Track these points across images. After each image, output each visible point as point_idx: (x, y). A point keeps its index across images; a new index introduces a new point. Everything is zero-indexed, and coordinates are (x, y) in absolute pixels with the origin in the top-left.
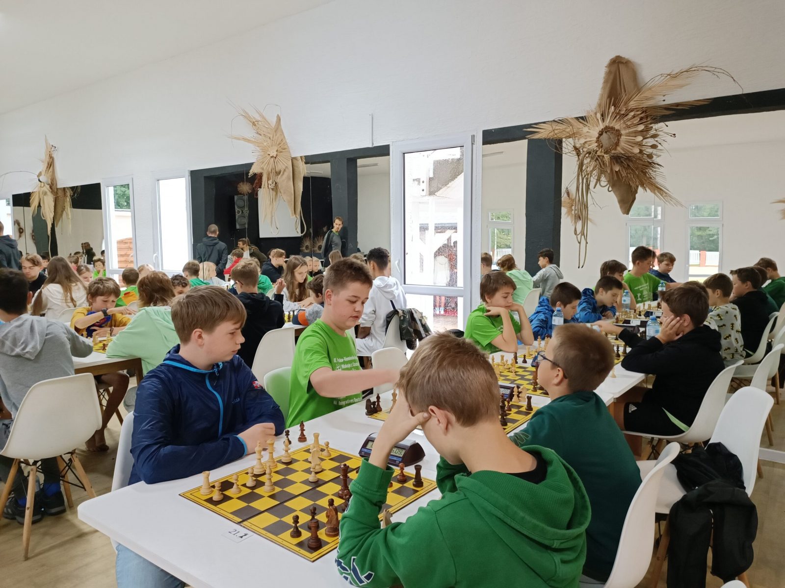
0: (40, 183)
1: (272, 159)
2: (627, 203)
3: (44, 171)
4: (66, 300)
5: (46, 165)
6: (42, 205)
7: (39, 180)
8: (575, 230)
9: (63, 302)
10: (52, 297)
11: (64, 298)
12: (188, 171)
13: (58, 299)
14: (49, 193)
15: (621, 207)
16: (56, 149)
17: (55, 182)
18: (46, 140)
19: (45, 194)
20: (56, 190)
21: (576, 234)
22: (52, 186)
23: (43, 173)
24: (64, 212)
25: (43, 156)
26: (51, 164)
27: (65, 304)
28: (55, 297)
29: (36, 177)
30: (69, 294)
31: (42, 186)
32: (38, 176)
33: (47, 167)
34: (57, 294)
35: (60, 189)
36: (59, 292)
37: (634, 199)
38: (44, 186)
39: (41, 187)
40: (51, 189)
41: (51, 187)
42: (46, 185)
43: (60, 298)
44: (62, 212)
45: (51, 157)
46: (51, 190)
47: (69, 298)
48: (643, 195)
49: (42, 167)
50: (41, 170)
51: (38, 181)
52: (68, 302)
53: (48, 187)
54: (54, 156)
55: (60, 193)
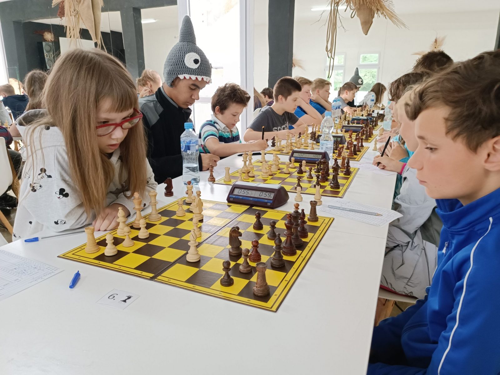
2: (367, 25)
8: (327, 47)
15: (363, 28)
21: (327, 51)
37: (372, 22)
48: (378, 19)
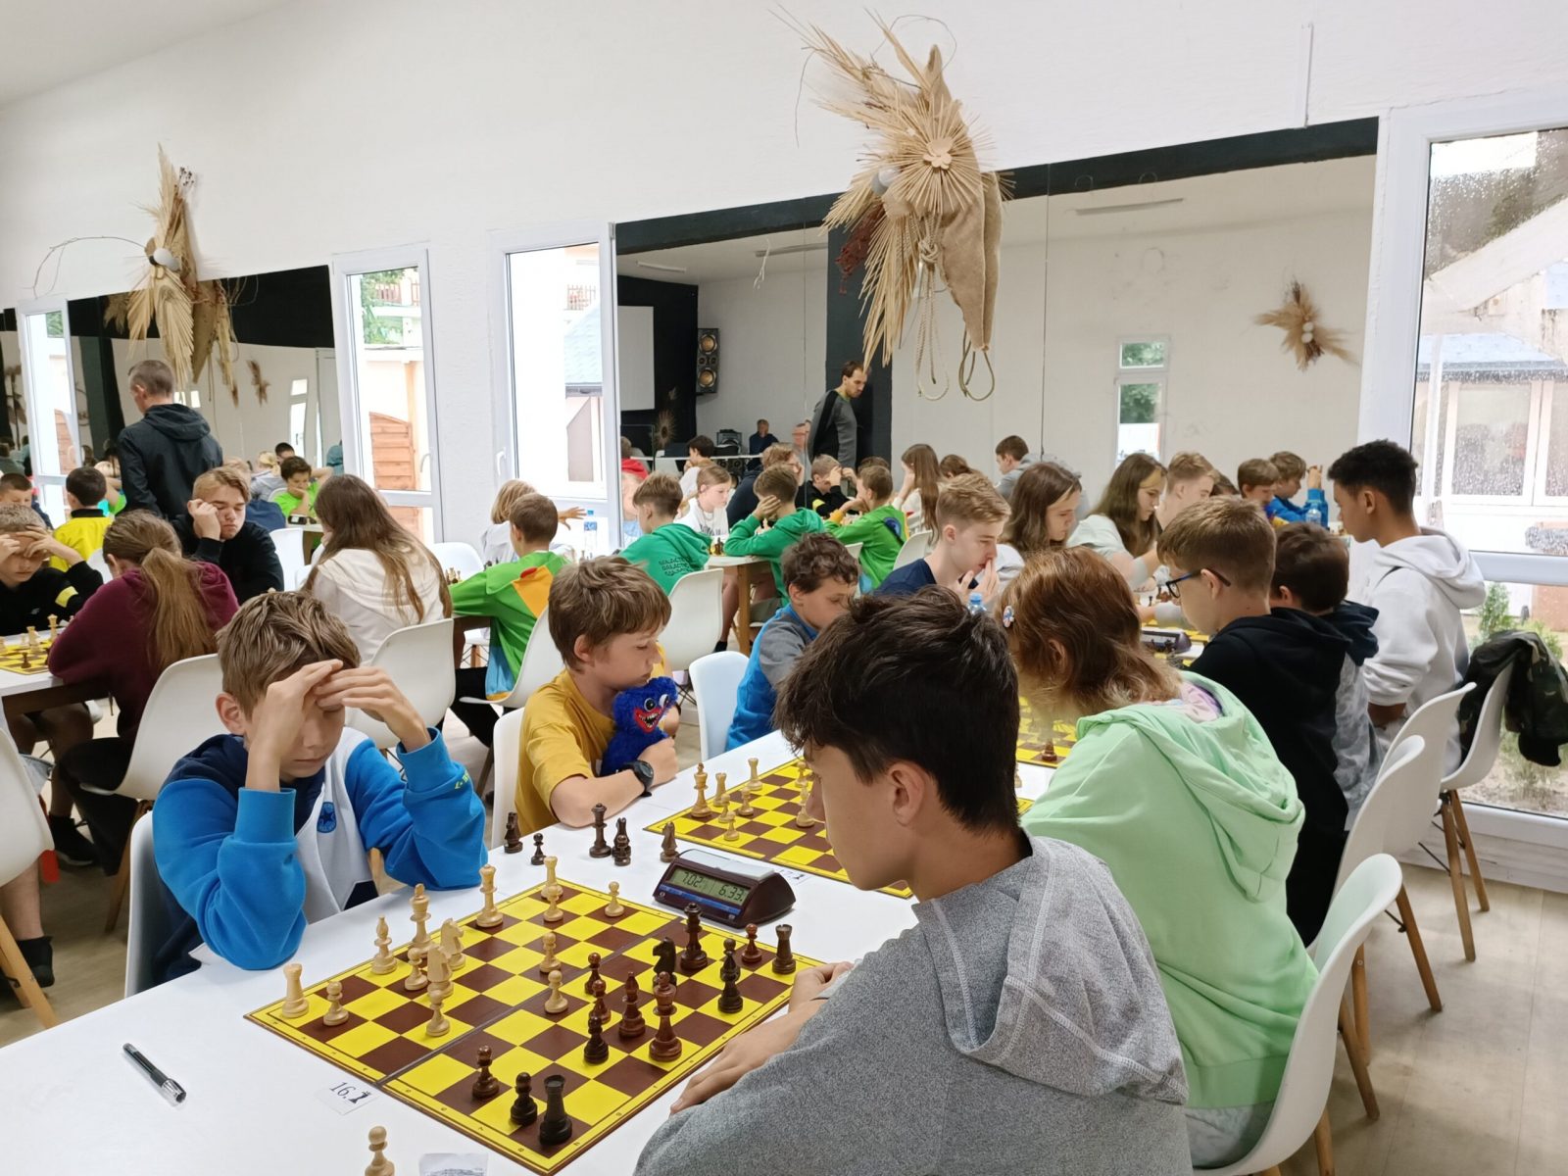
0: (153, 267)
1: (937, 177)
3: (163, 239)
4: (397, 595)
5: (167, 219)
6: (160, 328)
7: (153, 261)
9: (390, 604)
10: (355, 589)
11: (392, 592)
12: (609, 224)
13: (373, 594)
14: (179, 295)
16: (192, 178)
17: (192, 266)
18: (163, 160)
19: (168, 295)
20: (195, 286)
22: (186, 271)
23: (160, 242)
24: (215, 343)
25: (155, 197)
26: (178, 219)
27: (394, 608)
28: (365, 588)
29: (144, 254)
30: (402, 578)
31: (159, 276)
32: (146, 250)
33: (171, 225)
34: (369, 579)
35: (206, 283)
36: (374, 575)
38: (165, 275)
39: (156, 278)
40: (184, 283)
41: (183, 279)
42: (169, 273)
43: (380, 591)
44: (210, 343)
45: (179, 202)
46: (183, 287)
47: (403, 590)
49: (155, 228)
50: (152, 236)
51: (148, 261)
52: (402, 604)
53: (176, 277)
54: (189, 199)
55: (207, 296)
